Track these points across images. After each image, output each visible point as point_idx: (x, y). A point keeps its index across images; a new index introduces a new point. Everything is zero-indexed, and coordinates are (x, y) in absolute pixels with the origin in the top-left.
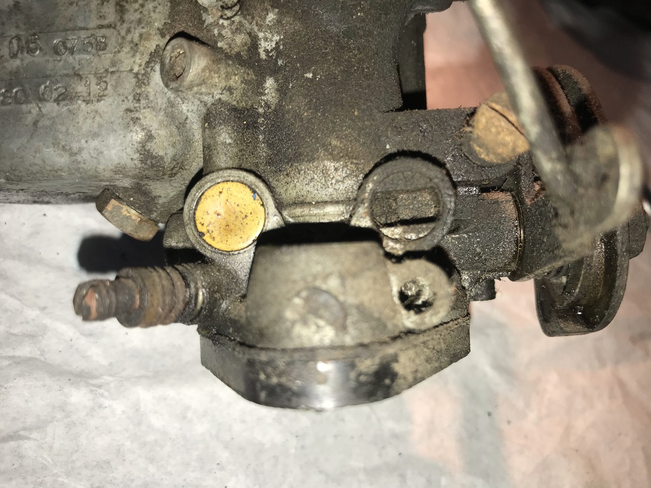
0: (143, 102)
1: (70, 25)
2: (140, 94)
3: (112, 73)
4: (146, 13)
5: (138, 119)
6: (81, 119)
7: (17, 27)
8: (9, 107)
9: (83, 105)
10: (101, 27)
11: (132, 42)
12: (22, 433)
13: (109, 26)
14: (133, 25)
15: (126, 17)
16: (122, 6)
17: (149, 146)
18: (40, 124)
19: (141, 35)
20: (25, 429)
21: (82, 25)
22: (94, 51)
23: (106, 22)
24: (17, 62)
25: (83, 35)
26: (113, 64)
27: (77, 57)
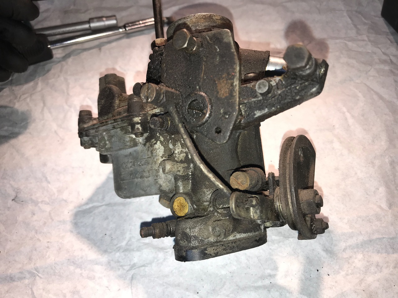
0: (158, 177)
1: (142, 158)
2: (157, 175)
3: (151, 170)
4: (157, 153)
5: (157, 182)
6: (145, 182)
7: (131, 159)
8: (131, 180)
9: (146, 179)
10: (148, 158)
11: (155, 161)
12: (146, 265)
13: (150, 158)
14: (154, 157)
15: (153, 155)
16: (152, 152)
17: (161, 188)
18: (137, 184)
19: (157, 159)
20: (147, 264)
21: (144, 158)
22: (147, 164)
23: (149, 157)
24: (132, 169)
25: (145, 160)
26: (151, 167)
27: (144, 166)
